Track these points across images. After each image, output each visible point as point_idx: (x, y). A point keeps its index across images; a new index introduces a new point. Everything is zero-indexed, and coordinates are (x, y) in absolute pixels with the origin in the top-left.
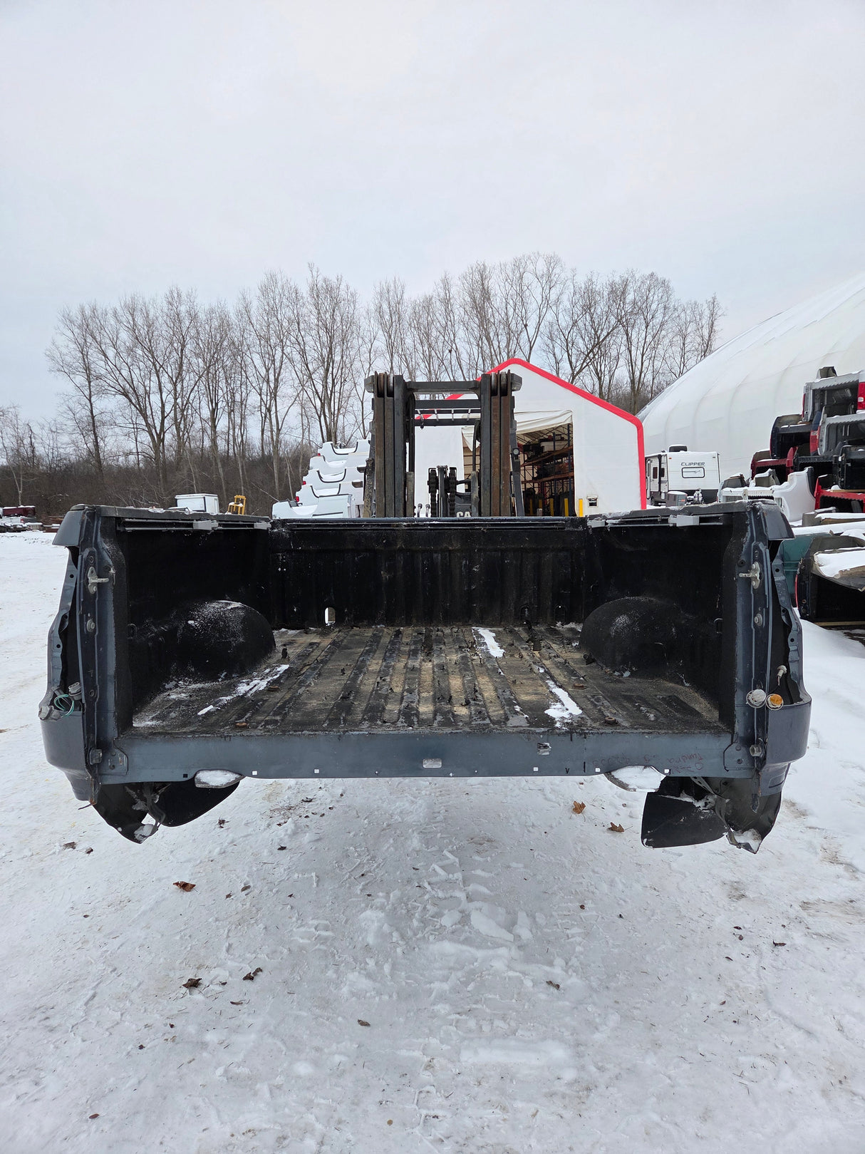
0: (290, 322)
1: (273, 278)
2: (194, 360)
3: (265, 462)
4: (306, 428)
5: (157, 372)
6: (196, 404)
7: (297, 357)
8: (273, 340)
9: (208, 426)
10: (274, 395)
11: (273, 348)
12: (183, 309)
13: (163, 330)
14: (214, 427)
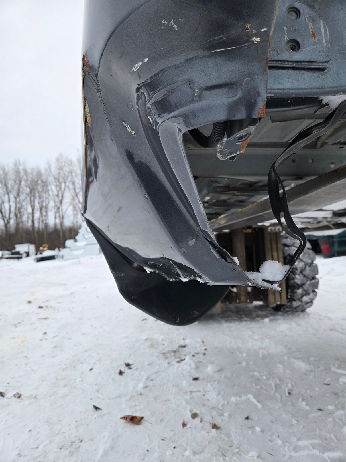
0: (68, 173)
1: (61, 155)
2: (25, 188)
3: (56, 231)
4: (75, 216)
5: (8, 194)
6: (25, 207)
7: (71, 187)
8: (61, 180)
9: (31, 216)
10: (61, 202)
11: (61, 183)
12: (21, 168)
13: (12, 176)
14: (33, 217)
